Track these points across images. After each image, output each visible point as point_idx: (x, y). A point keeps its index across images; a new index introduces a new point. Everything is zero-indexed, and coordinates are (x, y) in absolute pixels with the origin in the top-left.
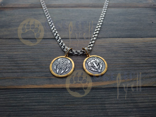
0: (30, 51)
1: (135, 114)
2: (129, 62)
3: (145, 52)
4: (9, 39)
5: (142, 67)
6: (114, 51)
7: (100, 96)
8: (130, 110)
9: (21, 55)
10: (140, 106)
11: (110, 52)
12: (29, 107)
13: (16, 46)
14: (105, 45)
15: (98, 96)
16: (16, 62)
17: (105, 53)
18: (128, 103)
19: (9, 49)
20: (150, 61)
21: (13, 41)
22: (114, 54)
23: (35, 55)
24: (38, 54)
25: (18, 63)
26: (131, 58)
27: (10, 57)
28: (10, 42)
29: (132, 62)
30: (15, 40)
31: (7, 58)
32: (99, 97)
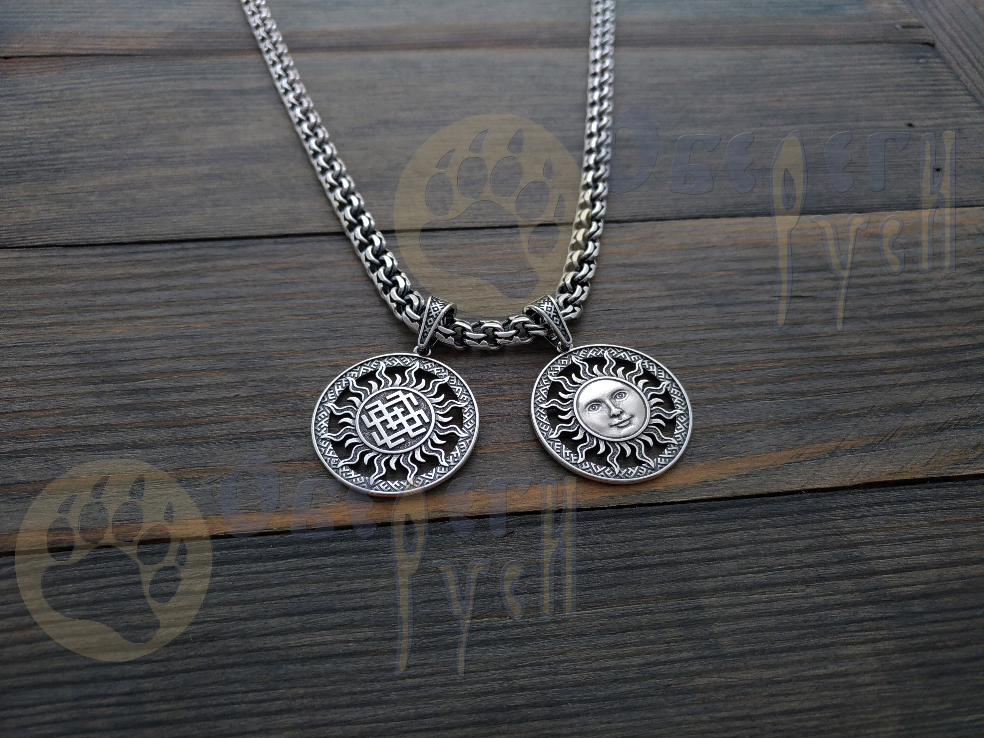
0: (210, 313)
1: (870, 635)
2: (805, 349)
3: (889, 294)
4: (66, 246)
5: (883, 377)
6: (711, 294)
7: (661, 553)
8: (839, 615)
9: (158, 343)
10: (894, 590)
11: (695, 301)
12: (252, 640)
13: (118, 291)
14: (660, 259)
15: (654, 553)
16: (129, 385)
17: (660, 309)
18: (827, 579)
19: (76, 307)
20: (919, 340)
21: (94, 260)
22: (715, 309)
23: (242, 339)
24: (261, 332)
25: (145, 391)
26: (815, 329)
27: (89, 359)
28: (72, 267)
29: (820, 348)
30: (103, 255)
31: (70, 360)
32: (657, 559)
